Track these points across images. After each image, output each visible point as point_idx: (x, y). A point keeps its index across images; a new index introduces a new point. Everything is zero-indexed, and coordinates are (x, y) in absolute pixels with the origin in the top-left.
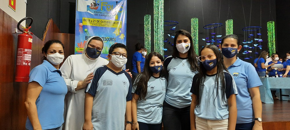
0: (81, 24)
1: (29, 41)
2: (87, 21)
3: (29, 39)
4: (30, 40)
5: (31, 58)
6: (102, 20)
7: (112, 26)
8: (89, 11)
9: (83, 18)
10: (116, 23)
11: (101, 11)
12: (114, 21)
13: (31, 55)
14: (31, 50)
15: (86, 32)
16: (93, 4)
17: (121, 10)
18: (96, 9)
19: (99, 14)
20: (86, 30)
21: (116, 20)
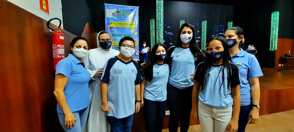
0: (109, 26)
1: (60, 38)
2: (113, 23)
3: (60, 36)
4: (62, 38)
5: (64, 52)
6: (123, 23)
7: (129, 27)
8: (114, 17)
9: (110, 22)
10: (132, 24)
11: (121, 17)
12: (130, 23)
13: (64, 50)
14: (64, 46)
15: (112, 31)
16: (116, 12)
17: (135, 15)
18: (118, 15)
19: (120, 19)
20: (112, 30)
21: (131, 22)
